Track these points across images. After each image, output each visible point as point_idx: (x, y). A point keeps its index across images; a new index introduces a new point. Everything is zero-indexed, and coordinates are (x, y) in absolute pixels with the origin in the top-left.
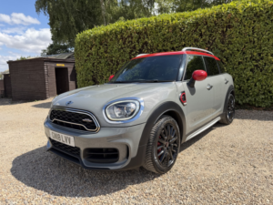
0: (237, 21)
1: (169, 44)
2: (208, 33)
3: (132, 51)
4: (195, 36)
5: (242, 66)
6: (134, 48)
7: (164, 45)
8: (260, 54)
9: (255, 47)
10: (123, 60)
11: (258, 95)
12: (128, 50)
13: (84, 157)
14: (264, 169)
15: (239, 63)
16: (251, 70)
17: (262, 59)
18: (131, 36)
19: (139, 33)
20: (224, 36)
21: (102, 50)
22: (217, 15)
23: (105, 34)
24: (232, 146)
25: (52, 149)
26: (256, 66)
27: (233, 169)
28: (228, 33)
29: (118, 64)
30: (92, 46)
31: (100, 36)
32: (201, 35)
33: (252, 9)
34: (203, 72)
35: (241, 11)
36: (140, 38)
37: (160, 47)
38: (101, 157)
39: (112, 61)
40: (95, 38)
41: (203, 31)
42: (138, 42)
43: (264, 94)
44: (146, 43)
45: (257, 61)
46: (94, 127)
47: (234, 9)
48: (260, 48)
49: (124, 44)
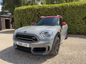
0: (68, 9)
1: (47, 14)
2: (59, 12)
3: (35, 15)
4: (55, 12)
5: (69, 22)
6: (36, 14)
7: (45, 14)
8: (74, 19)
9: (72, 17)
10: (32, 18)
11: (73, 30)
12: (34, 15)
13: (33, 51)
14: (84, 52)
15: (68, 21)
16: (71, 23)
17: (74, 20)
18: (34, 10)
19: (37, 10)
20: (64, 13)
21: (24, 14)
22: (62, 6)
23: (25, 9)
24: (72, 45)
25: (17, 48)
26: (73, 22)
27: (76, 52)
28: (65, 12)
29: (30, 19)
30: (21, 13)
31: (24, 9)
32: (57, 12)
33: (72, 6)
34: (65, 23)
35: (69, 6)
36: (38, 11)
37: (44, 15)
38: (39, 50)
39: (28, 18)
40: (22, 10)
41: (58, 11)
42: (37, 12)
43: (74, 30)
44: (40, 13)
45: (73, 21)
46: (37, 40)
47: (67, 5)
48: (74, 17)
49: (32, 13)
